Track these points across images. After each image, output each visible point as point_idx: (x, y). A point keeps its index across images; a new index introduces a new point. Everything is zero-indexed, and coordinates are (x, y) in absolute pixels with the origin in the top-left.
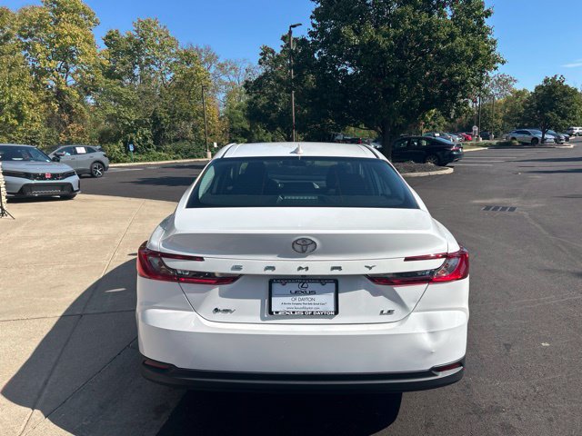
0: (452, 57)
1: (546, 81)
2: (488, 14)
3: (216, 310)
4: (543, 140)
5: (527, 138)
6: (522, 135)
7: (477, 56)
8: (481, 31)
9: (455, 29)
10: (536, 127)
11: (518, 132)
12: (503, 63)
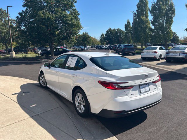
0: (73, 26)
1: (83, 33)
2: (79, 14)
3: (131, 95)
4: (84, 49)
5: (80, 49)
6: (78, 48)
7: (78, 26)
8: (77, 19)
9: (72, 18)
10: (82, 46)
11: (77, 47)
12: (83, 28)
